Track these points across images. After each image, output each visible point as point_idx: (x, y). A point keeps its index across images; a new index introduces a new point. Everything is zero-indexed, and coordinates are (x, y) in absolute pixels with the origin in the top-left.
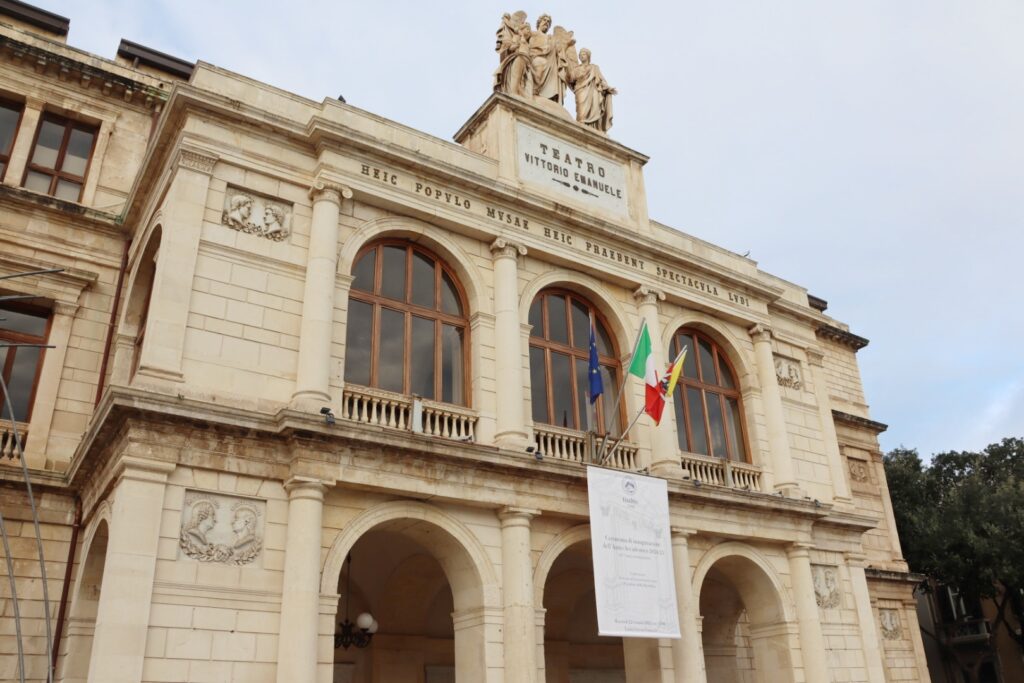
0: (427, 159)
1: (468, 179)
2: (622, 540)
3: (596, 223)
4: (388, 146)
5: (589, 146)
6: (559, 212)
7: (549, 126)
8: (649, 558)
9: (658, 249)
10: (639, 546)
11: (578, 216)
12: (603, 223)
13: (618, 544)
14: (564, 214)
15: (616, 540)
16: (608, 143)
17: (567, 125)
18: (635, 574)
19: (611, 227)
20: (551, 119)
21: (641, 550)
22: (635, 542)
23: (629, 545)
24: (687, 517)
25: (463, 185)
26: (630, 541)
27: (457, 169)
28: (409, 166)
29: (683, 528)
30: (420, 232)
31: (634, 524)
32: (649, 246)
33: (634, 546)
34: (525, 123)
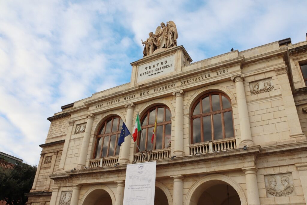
0: (105, 96)
1: (116, 95)
2: (135, 186)
3: (152, 83)
4: (97, 99)
5: (162, 57)
6: (140, 87)
7: (148, 61)
8: (144, 190)
9: (177, 77)
10: (142, 187)
11: (147, 85)
12: (154, 82)
13: (133, 187)
14: (142, 87)
15: (133, 186)
16: (166, 52)
17: (151, 57)
18: (138, 196)
19: (158, 81)
20: (146, 59)
21: (141, 188)
22: (140, 185)
23: (137, 187)
24: (179, 171)
25: (116, 96)
26: (138, 185)
27: (112, 94)
28: (104, 100)
29: (175, 175)
30: (111, 114)
31: (141, 179)
32: (173, 78)
33: (139, 187)
34: (141, 65)
